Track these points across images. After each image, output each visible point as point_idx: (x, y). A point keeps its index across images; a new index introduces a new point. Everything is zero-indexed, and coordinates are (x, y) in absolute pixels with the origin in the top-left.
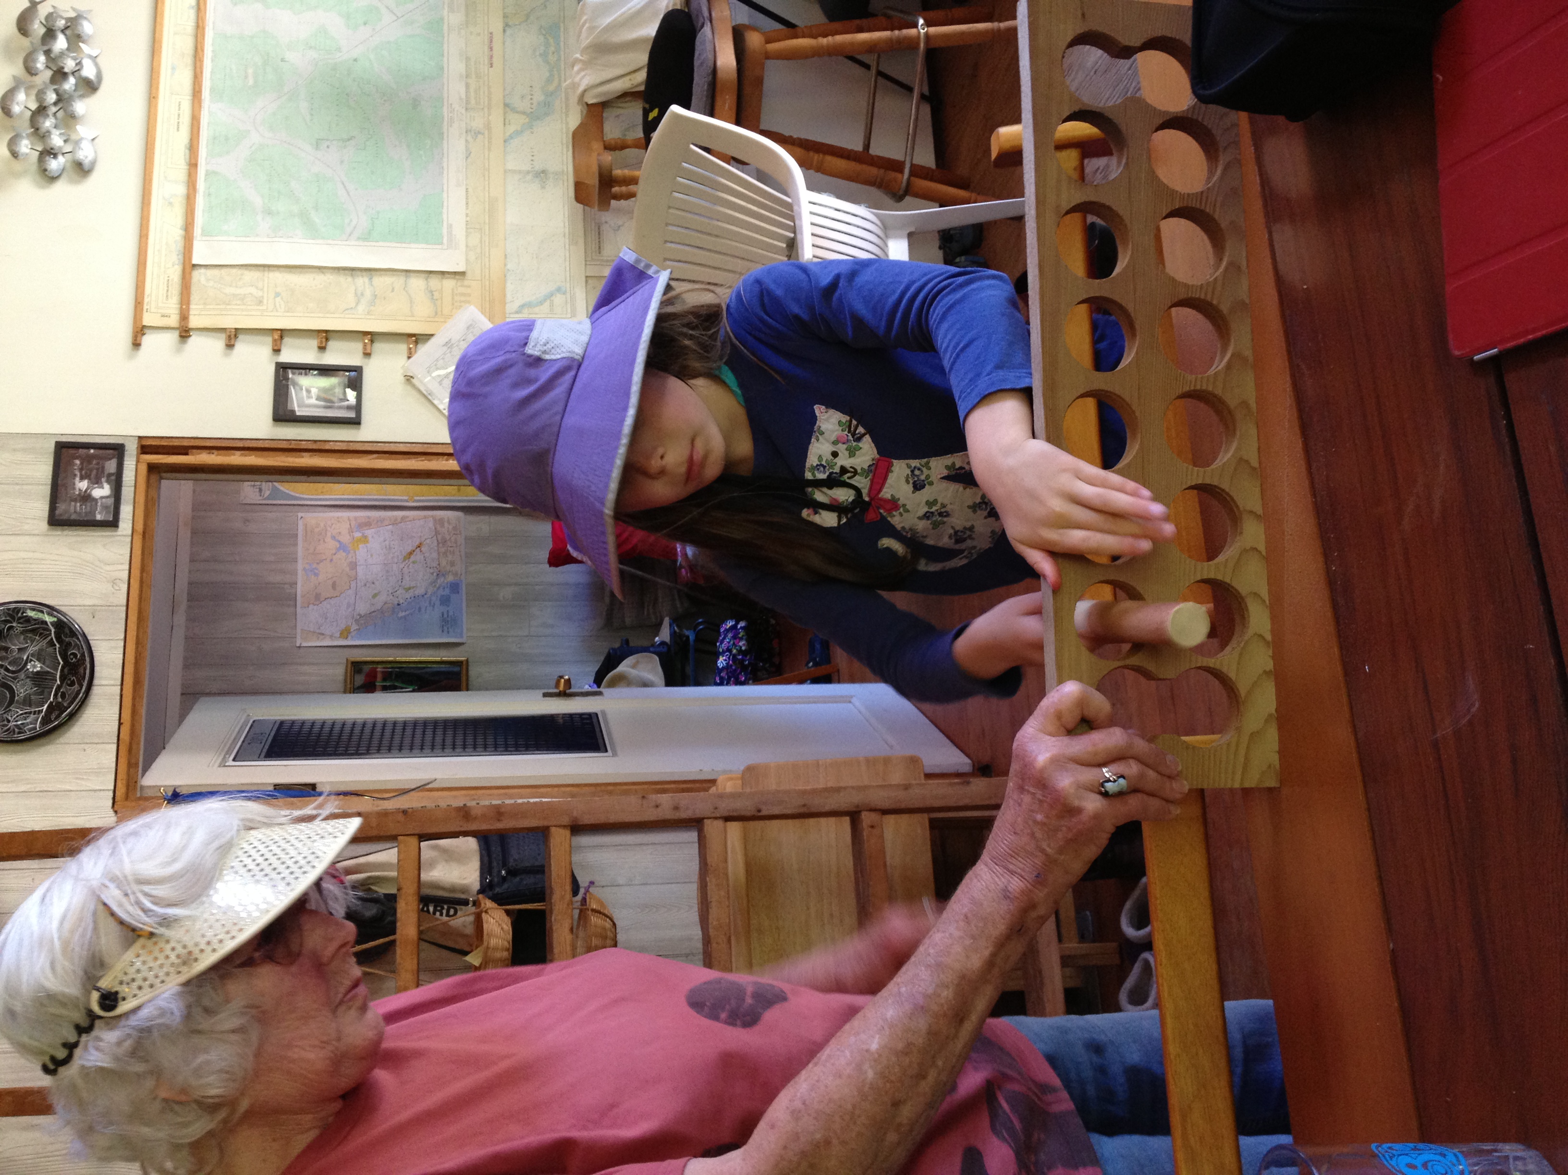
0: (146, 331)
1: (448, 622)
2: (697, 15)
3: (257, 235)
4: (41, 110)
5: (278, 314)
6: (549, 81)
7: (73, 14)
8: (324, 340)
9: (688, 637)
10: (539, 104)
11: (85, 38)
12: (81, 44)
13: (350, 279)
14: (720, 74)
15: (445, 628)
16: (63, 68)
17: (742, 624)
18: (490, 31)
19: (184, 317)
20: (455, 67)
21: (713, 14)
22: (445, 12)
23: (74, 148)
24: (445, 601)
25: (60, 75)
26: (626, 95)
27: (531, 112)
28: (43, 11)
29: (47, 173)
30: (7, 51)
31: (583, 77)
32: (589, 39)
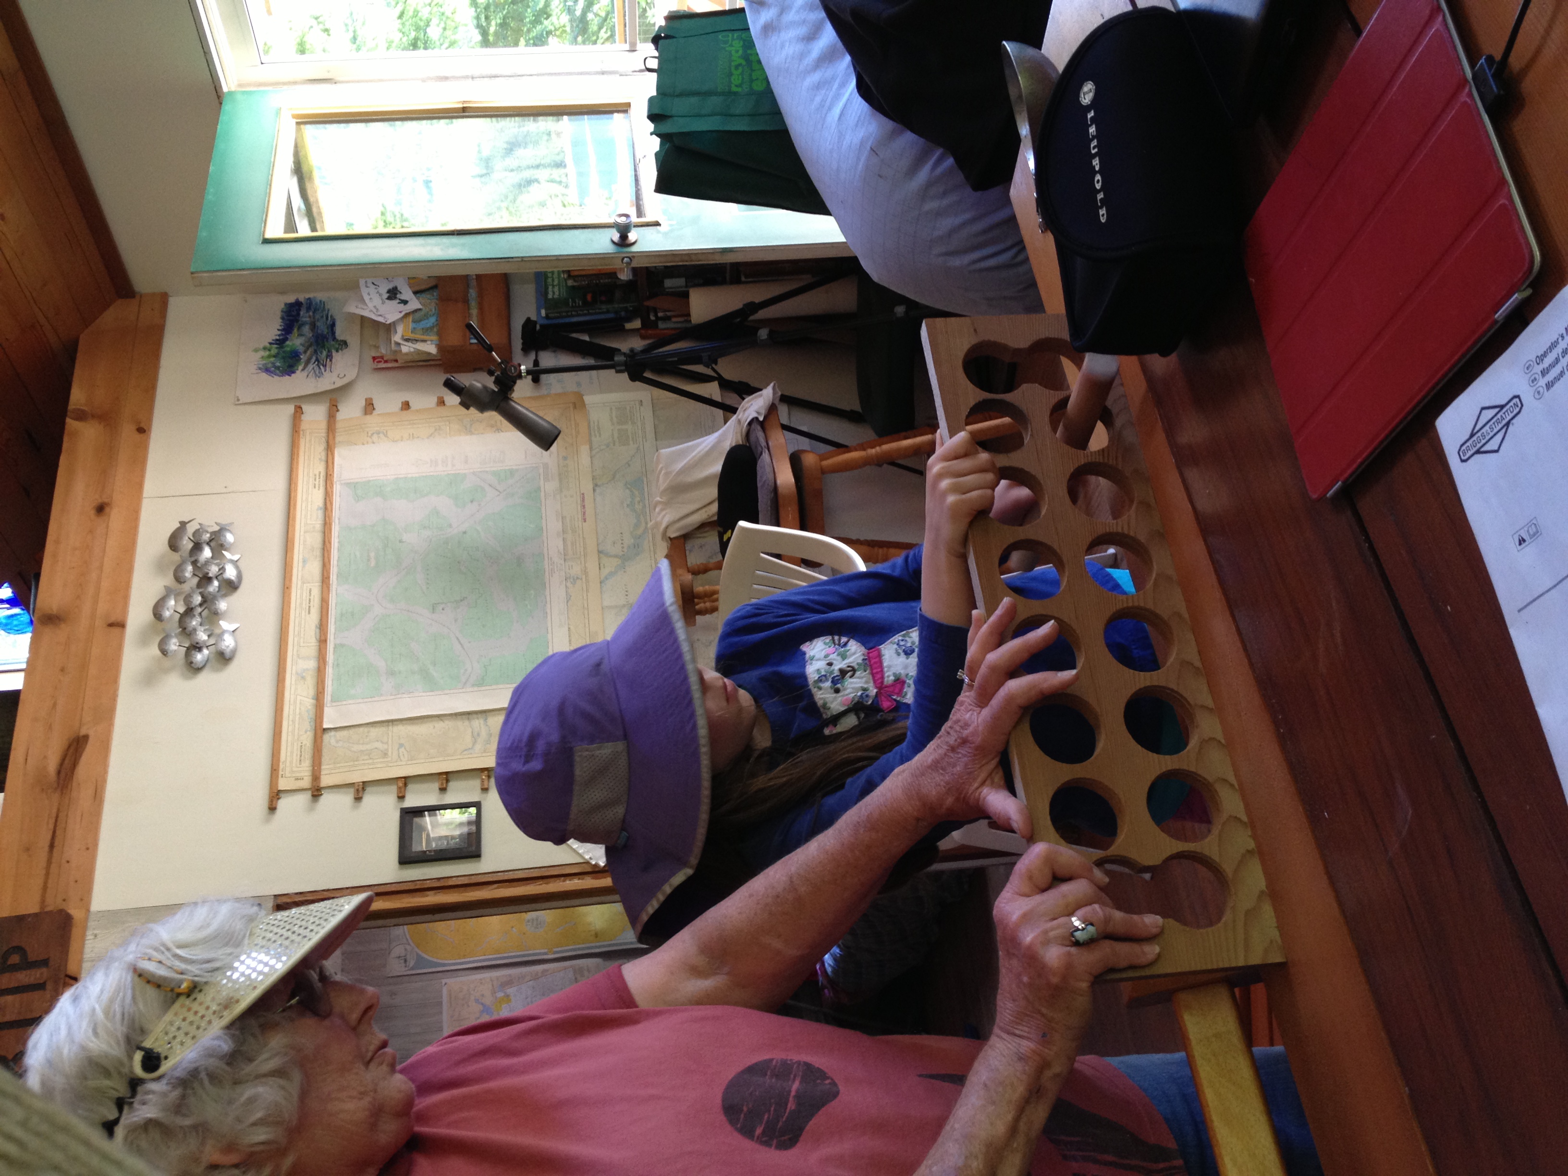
0: (281, 795)
2: (756, 447)
3: (382, 695)
4: (189, 611)
5: (403, 763)
6: (637, 526)
7: (217, 528)
8: (445, 782)
10: (629, 547)
11: (227, 546)
12: (224, 552)
13: (467, 723)
14: (780, 490)
16: (208, 573)
18: (582, 492)
19: (316, 777)
20: (553, 525)
21: (770, 444)
22: (542, 482)
23: (216, 641)
25: (206, 580)
26: (703, 526)
27: (624, 555)
28: (191, 529)
29: (193, 665)
30: (160, 566)
31: (664, 516)
32: (666, 484)
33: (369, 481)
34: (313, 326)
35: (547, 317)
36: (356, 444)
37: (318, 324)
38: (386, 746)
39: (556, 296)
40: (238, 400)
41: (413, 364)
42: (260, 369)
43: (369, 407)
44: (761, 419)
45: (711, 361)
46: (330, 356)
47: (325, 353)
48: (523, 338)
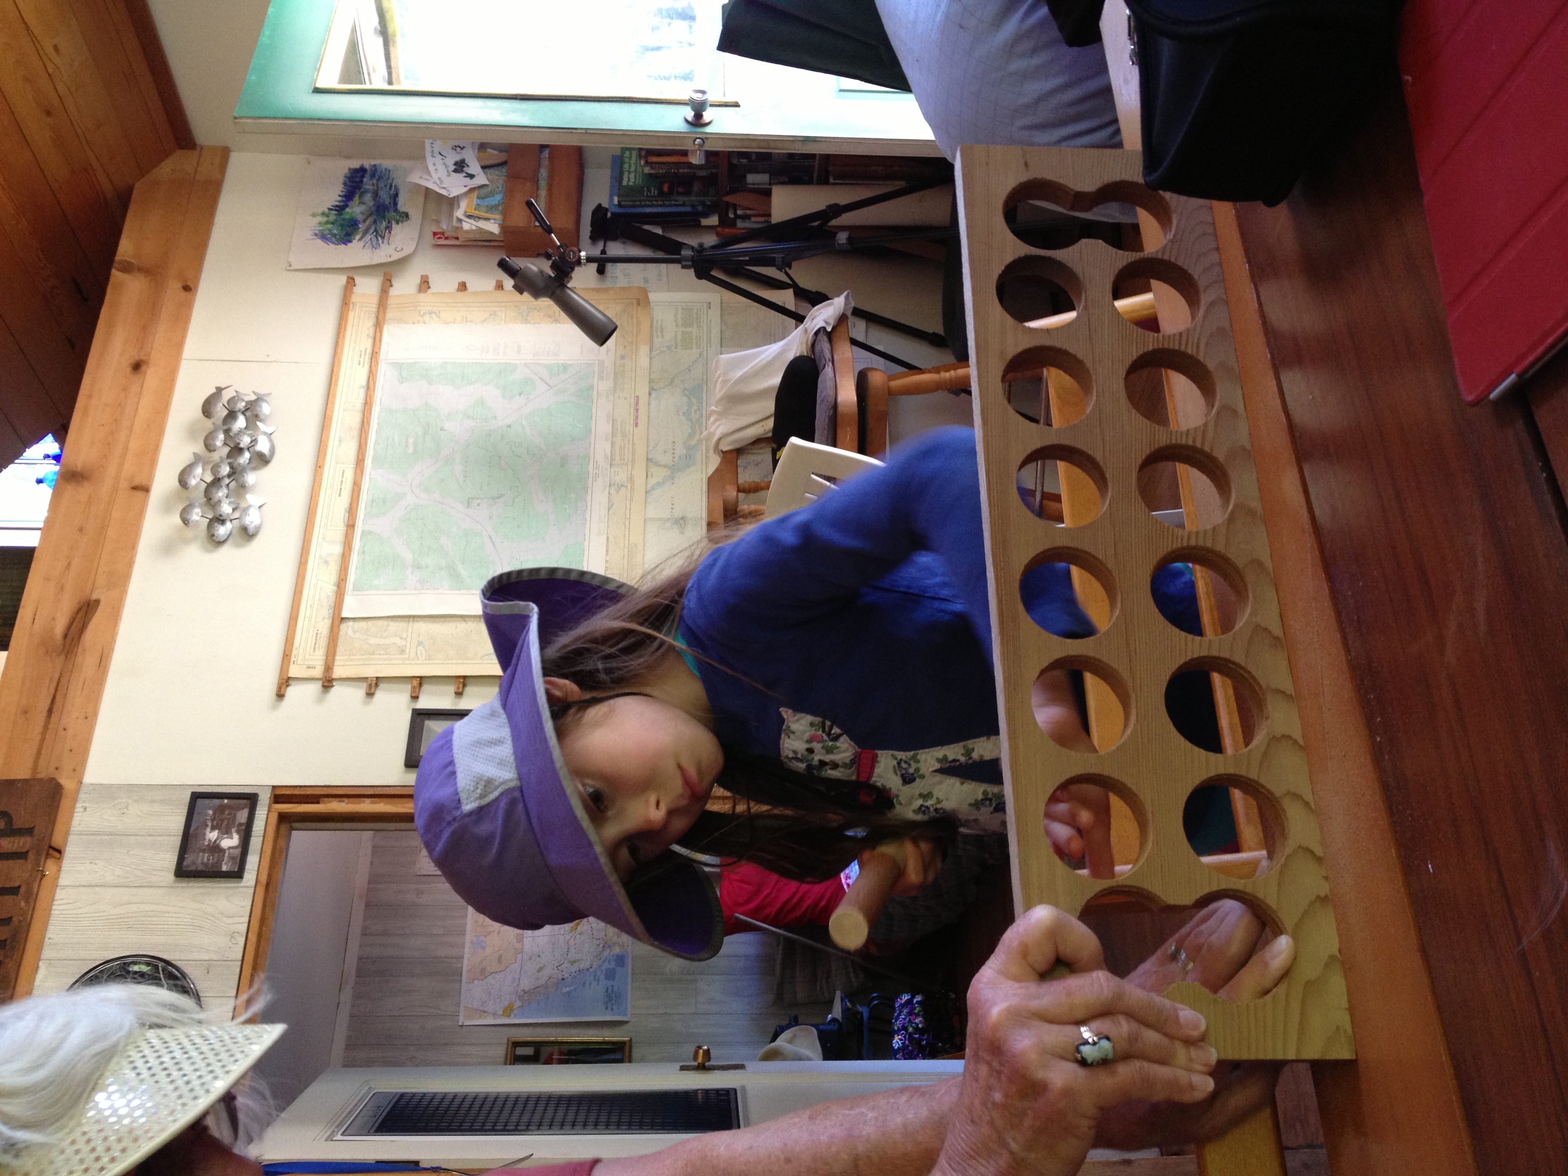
0: (291, 682)
1: (612, 998)
2: (820, 359)
3: (405, 588)
4: (217, 482)
5: (418, 662)
6: (691, 436)
7: (253, 397)
8: (461, 686)
9: (862, 1013)
10: (680, 457)
11: (262, 417)
12: (258, 423)
14: (840, 409)
15: (609, 1005)
16: (239, 444)
17: (918, 998)
18: (637, 395)
19: (328, 667)
20: (603, 427)
21: (835, 357)
22: (596, 380)
23: (241, 515)
24: (610, 975)
25: (237, 450)
26: (758, 441)
27: (673, 465)
28: (227, 395)
29: (214, 538)
30: (191, 432)
31: (719, 426)
32: (723, 391)
33: (416, 363)
34: (376, 195)
35: (620, 205)
36: (406, 323)
37: (381, 193)
38: (404, 643)
39: (631, 184)
40: (290, 266)
41: (475, 243)
42: (316, 235)
43: (425, 284)
44: (829, 329)
45: (785, 265)
46: (389, 228)
47: (384, 224)
48: (592, 225)
